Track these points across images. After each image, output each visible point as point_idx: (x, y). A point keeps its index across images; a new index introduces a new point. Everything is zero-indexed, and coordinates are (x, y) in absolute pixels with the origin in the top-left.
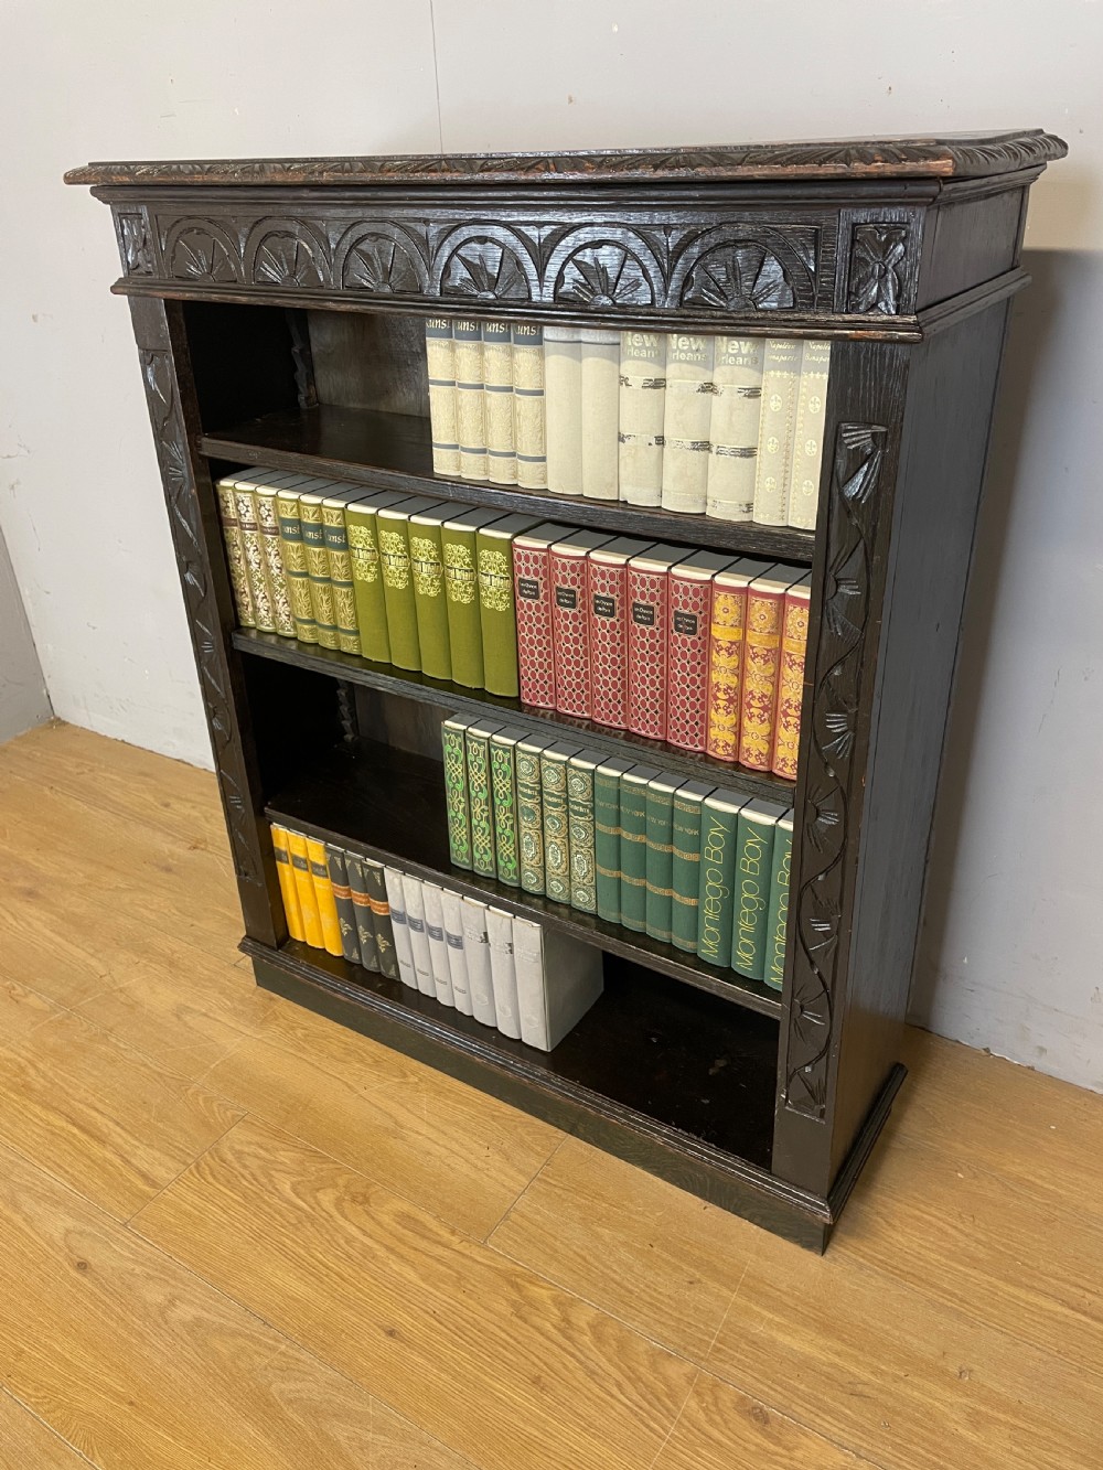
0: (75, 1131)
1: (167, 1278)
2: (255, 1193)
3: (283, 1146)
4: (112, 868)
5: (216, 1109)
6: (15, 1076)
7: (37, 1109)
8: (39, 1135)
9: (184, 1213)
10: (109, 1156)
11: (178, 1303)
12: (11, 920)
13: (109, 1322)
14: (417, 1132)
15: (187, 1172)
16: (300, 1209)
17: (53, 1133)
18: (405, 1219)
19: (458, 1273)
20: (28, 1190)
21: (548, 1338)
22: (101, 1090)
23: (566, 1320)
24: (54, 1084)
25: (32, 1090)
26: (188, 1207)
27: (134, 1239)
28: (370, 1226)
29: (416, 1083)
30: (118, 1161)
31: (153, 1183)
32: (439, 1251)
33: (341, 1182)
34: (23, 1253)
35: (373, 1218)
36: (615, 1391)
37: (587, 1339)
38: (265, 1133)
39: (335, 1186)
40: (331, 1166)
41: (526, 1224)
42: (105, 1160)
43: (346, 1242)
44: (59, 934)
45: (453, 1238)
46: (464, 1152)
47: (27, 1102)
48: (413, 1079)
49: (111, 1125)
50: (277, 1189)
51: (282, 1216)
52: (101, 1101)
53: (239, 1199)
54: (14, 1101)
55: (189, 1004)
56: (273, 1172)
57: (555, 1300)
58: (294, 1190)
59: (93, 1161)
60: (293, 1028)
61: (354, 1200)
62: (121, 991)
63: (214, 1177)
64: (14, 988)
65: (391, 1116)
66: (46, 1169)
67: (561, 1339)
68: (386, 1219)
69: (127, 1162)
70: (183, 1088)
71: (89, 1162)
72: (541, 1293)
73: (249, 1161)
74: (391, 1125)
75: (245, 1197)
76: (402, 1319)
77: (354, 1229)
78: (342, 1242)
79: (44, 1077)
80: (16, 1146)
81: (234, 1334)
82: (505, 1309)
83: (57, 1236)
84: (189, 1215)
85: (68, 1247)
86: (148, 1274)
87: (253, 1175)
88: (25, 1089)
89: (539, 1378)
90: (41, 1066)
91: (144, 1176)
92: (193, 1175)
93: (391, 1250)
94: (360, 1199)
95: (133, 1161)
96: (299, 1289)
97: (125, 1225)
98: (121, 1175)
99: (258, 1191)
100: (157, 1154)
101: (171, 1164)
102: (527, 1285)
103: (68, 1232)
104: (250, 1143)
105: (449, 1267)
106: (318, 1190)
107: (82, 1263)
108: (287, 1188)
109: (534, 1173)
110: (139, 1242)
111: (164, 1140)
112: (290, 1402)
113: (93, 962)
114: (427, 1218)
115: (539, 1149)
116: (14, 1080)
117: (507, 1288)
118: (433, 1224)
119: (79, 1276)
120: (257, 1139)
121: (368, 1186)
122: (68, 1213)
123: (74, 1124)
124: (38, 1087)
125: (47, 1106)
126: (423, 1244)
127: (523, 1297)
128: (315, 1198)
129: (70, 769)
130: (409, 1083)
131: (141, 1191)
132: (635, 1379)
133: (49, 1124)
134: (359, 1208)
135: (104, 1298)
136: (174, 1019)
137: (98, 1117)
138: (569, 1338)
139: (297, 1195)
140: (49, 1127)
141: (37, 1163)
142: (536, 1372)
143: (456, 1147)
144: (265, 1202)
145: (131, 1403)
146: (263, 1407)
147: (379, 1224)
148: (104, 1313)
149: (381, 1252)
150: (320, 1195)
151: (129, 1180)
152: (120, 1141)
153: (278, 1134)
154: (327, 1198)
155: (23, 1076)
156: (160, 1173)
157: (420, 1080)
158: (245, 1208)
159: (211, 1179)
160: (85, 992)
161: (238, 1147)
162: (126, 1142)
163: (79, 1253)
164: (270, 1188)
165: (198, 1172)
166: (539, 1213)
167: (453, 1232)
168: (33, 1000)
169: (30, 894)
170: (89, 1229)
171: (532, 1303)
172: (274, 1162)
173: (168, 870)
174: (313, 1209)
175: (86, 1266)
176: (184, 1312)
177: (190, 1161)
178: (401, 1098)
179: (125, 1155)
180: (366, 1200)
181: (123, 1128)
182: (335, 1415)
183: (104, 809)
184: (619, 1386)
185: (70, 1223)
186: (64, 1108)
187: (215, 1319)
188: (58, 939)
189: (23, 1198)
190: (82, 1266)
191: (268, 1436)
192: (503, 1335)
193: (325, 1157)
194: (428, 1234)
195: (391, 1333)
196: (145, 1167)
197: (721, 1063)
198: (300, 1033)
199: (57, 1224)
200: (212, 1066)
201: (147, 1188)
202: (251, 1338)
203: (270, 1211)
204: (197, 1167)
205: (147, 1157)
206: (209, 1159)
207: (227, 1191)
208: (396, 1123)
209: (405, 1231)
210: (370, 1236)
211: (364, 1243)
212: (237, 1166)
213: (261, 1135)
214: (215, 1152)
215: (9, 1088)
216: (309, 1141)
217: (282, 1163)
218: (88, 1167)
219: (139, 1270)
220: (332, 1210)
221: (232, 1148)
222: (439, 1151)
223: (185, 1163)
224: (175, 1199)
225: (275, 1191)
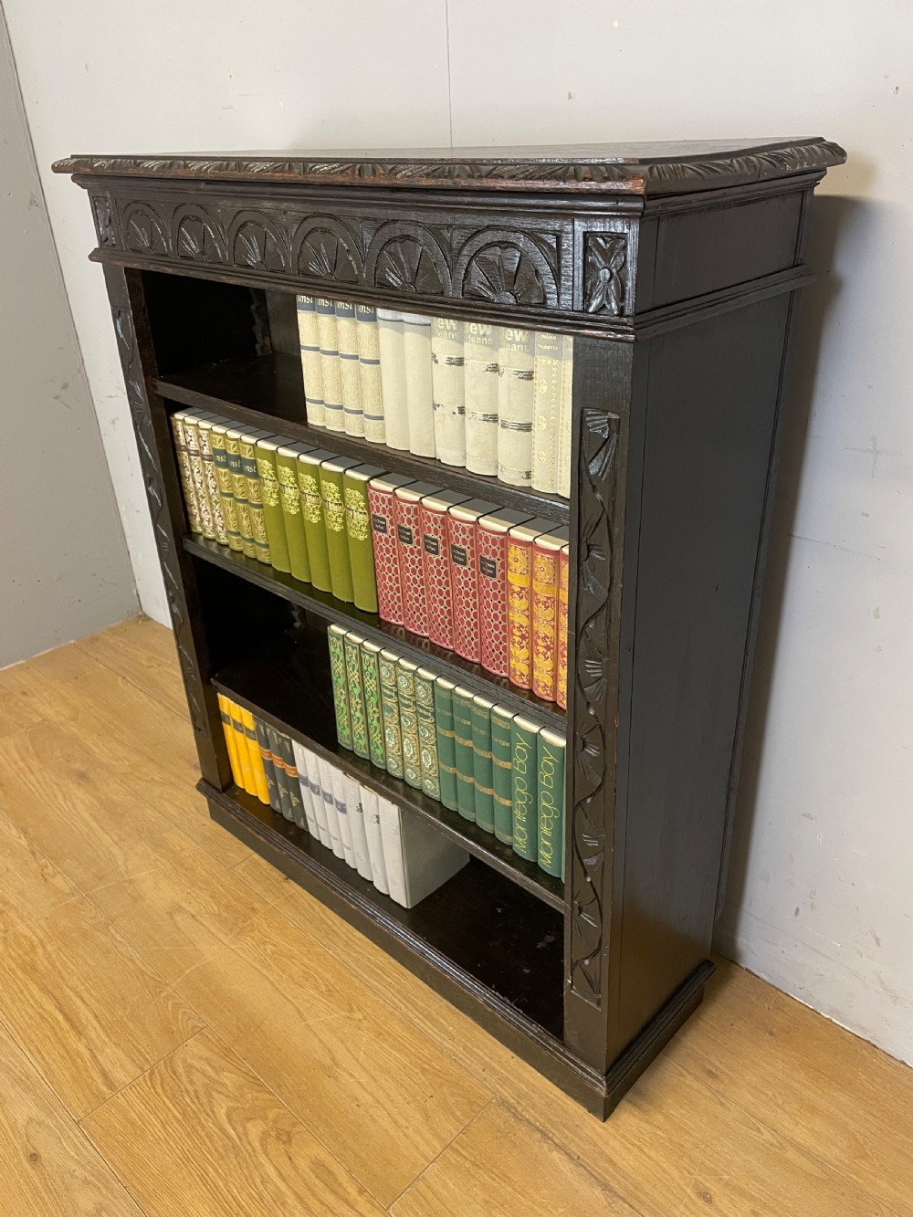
0: (60, 1018)
1: (100, 1186)
2: (194, 1112)
3: (229, 1066)
4: (152, 760)
5: (180, 1016)
6: (26, 954)
7: (35, 990)
8: (30, 1017)
9: (129, 1120)
10: (83, 1049)
12: (61, 799)
14: (350, 1075)
15: (141, 1079)
16: (229, 1138)
17: (42, 1017)
18: (320, 1167)
22: (91, 980)
24: (54, 967)
25: (36, 970)
26: (134, 1115)
27: (82, 1139)
28: (286, 1169)
29: (360, 1020)
30: (87, 1056)
31: (111, 1085)
32: (343, 1209)
33: (271, 1115)
35: (291, 1160)
38: (217, 1050)
39: (265, 1118)
40: (267, 1096)
41: (429, 1195)
42: (78, 1054)
43: (262, 1182)
44: (95, 819)
45: (359, 1198)
46: (389, 1106)
47: (28, 981)
48: (358, 1015)
49: (91, 1017)
50: (213, 1112)
51: (211, 1141)
52: (87, 990)
53: (178, 1115)
54: (20, 980)
55: (184, 905)
56: (214, 1094)
58: (228, 1116)
59: (67, 1051)
61: (278, 1138)
62: (131, 882)
63: (163, 1088)
64: (46, 867)
65: (330, 1052)
66: (28, 1053)
68: (303, 1165)
69: (94, 1057)
70: (158, 990)
71: (62, 1052)
73: (197, 1078)
74: (328, 1062)
75: (184, 1114)
77: (272, 1169)
78: (258, 1180)
79: (49, 958)
80: (10, 1025)
83: (21, 1121)
84: (132, 1123)
85: (27, 1136)
86: (86, 1178)
87: (196, 1092)
88: (29, 969)
90: (49, 948)
91: (105, 1075)
92: (146, 1082)
93: (299, 1198)
94: (284, 1138)
95: (99, 1057)
97: (78, 1123)
98: (87, 1071)
99: (196, 1110)
100: (121, 1055)
101: (131, 1067)
103: (30, 1120)
104: (201, 1058)
106: (249, 1120)
107: (35, 1155)
108: (222, 1113)
109: (449, 1141)
110: (87, 1144)
111: (129, 1041)
113: (115, 850)
114: (340, 1172)
115: (458, 1113)
116: (25, 958)
118: (343, 1178)
119: (29, 1167)
120: (208, 1054)
121: (294, 1125)
122: (34, 1101)
123: (61, 1011)
124: (41, 967)
125: (44, 989)
126: (330, 1199)
128: (245, 1128)
129: (143, 662)
130: (354, 1019)
131: (98, 1090)
133: (41, 1007)
134: (281, 1146)
135: (44, 1194)
136: (167, 917)
137: (82, 1007)
139: (230, 1121)
140: (40, 1010)
141: (21, 1044)
143: (382, 1098)
144: (200, 1123)
147: (295, 1168)
149: (291, 1200)
150: (249, 1125)
151: (91, 1077)
152: (93, 1035)
153: (227, 1053)
154: (255, 1130)
155: (32, 955)
156: (119, 1075)
157: (365, 1018)
158: (182, 1125)
159: (160, 1091)
160: (101, 879)
161: (190, 1061)
162: (99, 1036)
163: (35, 1143)
164: (208, 1110)
165: (151, 1080)
166: (445, 1186)
167: (361, 1191)
168: (59, 881)
169: (83, 776)
170: (49, 1122)
172: (218, 1082)
174: (240, 1139)
175: (36, 1160)
177: (147, 1067)
178: (344, 1034)
179: (95, 1051)
180: (289, 1141)
181: (99, 1022)
183: (160, 702)
185: (35, 1112)
186: (57, 993)
188: (94, 824)
190: (34, 1158)
193: (263, 1086)
194: (337, 1188)
196: (107, 1066)
198: (269, 948)
199: (23, 1110)
200: (187, 971)
201: (104, 1089)
203: (203, 1134)
204: (151, 1074)
205: (112, 1056)
206: (163, 1068)
207: (170, 1105)
208: (333, 1059)
209: (317, 1181)
210: (284, 1180)
211: (277, 1187)
212: (185, 1080)
213: (212, 1050)
214: (170, 1061)
215: (18, 965)
216: (253, 1066)
217: (224, 1085)
218: (62, 1057)
219: (79, 1172)
220: (257, 1145)
221: (185, 1061)
222: (366, 1098)
223: (142, 1069)
224: (125, 1104)
225: (212, 1114)
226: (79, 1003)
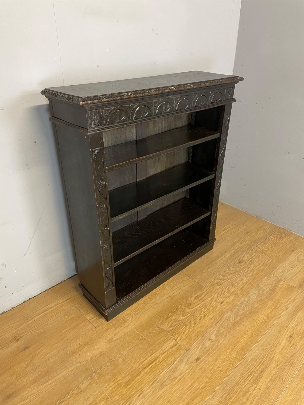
0: (151, 366)
5: (154, 332)
6: (121, 386)
7: (139, 377)
9: (186, 338)
10: (163, 356)
11: (211, 339)
13: (214, 353)
14: (174, 293)
15: (173, 338)
16: (190, 315)
17: (150, 372)
18: (196, 298)
19: (210, 292)
20: (170, 376)
21: (225, 282)
23: (222, 279)
24: (129, 374)
25: (129, 380)
26: (184, 337)
27: (192, 348)
28: (197, 304)
30: (165, 354)
31: (176, 345)
32: (205, 294)
34: (191, 374)
35: (195, 303)
36: (235, 276)
37: (225, 277)
38: (166, 321)
39: (185, 309)
40: (179, 309)
42: (164, 357)
46: (181, 287)
47: (134, 381)
49: (151, 356)
53: (184, 327)
55: (109, 338)
56: (178, 320)
57: (217, 280)
58: (184, 316)
60: (130, 314)
66: (163, 372)
67: (225, 280)
68: (196, 301)
69: (166, 351)
70: (143, 339)
72: (216, 282)
74: (170, 298)
75: (184, 326)
76: (218, 301)
77: (197, 306)
78: (200, 308)
80: (152, 382)
81: (219, 328)
82: (219, 287)
83: (187, 366)
84: (187, 337)
86: (202, 345)
87: (178, 324)
88: (128, 383)
89: (232, 285)
91: (172, 347)
94: (189, 305)
95: (166, 350)
96: (210, 317)
97: (187, 351)
98: (171, 352)
100: (166, 344)
101: (170, 341)
102: (214, 283)
103: (186, 364)
105: (209, 293)
109: (189, 278)
110: (193, 347)
112: (235, 319)
113: (70, 369)
114: (197, 295)
115: (183, 276)
116: (122, 386)
117: (214, 285)
118: (198, 294)
119: (201, 360)
122: (180, 365)
123: (148, 366)
124: (128, 379)
125: (138, 375)
126: (203, 296)
127: (217, 284)
131: (177, 348)
132: (233, 273)
135: (207, 354)
137: (147, 360)
138: (225, 279)
139: (185, 316)
140: (147, 373)
141: (160, 375)
142: (231, 285)
145: (234, 347)
146: (236, 324)
147: (197, 302)
148: (211, 354)
149: (203, 303)
150: (187, 312)
151: (173, 351)
152: (158, 354)
154: (188, 310)
156: (172, 344)
159: (177, 332)
160: (87, 370)
161: (169, 327)
162: (159, 352)
163: (194, 360)
166: (199, 279)
167: (201, 291)
168: (83, 387)
170: (186, 359)
171: (218, 283)
172: (175, 320)
173: (27, 348)
174: (190, 313)
176: (213, 337)
177: (170, 337)
180: (190, 304)
181: (153, 354)
182: (238, 313)
184: (234, 275)
185: (184, 363)
186: (140, 370)
187: (216, 331)
189: (172, 377)
190: (198, 359)
191: (242, 323)
192: (224, 287)
193: (176, 310)
194: (200, 295)
195: (222, 303)
196: (169, 347)
197: (183, 240)
199: (183, 367)
200: (137, 332)
202: (220, 326)
203: (189, 321)
204: (172, 335)
205: (166, 347)
206: (170, 333)
207: (182, 329)
208: (170, 297)
209: (199, 298)
210: (199, 304)
211: (201, 305)
212: (174, 327)
213: (165, 322)
214: (169, 332)
215: (126, 388)
216: (171, 313)
217: (176, 318)
218: (166, 361)
219: (200, 347)
220: (191, 310)
221: (169, 328)
222: (180, 291)
223: (170, 338)
224: (181, 340)
225: (184, 320)
226: (146, 361)
